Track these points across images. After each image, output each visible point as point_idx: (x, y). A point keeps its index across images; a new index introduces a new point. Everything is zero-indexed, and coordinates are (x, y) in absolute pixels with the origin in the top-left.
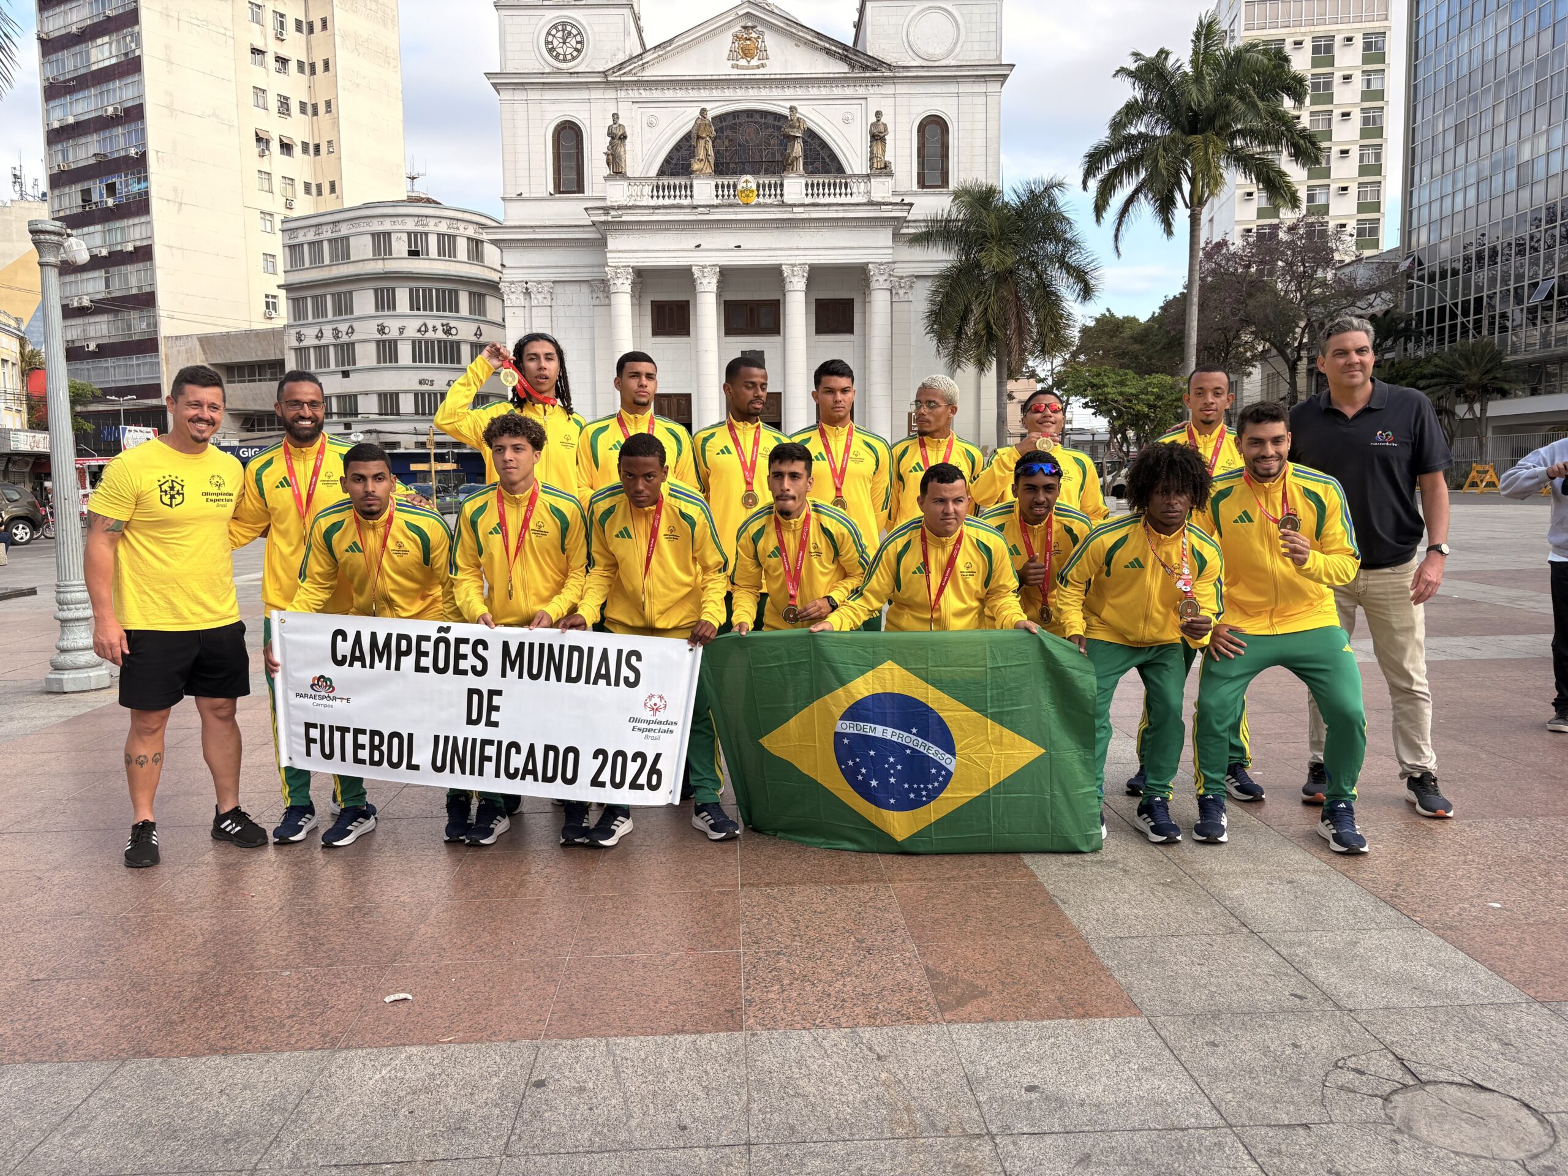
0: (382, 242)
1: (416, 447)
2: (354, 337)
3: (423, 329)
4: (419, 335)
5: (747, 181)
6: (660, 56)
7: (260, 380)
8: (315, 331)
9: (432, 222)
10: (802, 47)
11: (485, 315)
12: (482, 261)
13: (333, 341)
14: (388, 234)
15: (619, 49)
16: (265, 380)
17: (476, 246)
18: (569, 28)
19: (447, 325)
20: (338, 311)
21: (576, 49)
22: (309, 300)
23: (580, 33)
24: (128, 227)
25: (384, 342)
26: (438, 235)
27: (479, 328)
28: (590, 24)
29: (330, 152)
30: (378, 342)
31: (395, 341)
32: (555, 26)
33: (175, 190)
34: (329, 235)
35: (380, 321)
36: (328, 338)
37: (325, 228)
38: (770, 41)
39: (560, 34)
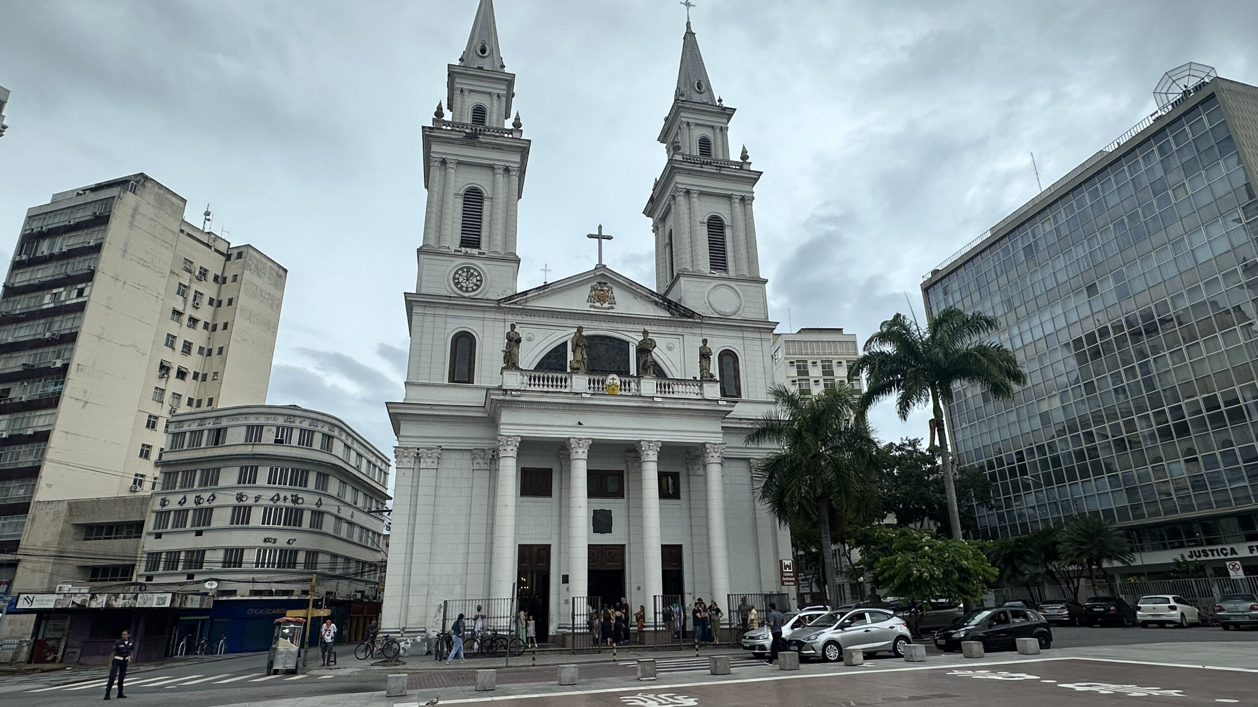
0: (254, 433)
1: (250, 595)
2: (214, 504)
3: (276, 498)
4: (272, 503)
5: (613, 379)
6: (539, 294)
7: (115, 538)
8: (180, 497)
9: (298, 420)
10: (639, 299)
11: (326, 491)
12: (331, 451)
13: (194, 506)
14: (261, 427)
15: (508, 288)
16: (120, 538)
17: (328, 439)
18: (472, 271)
19: (296, 496)
20: (204, 483)
21: (476, 285)
22: (180, 474)
23: (480, 274)
24: (35, 417)
25: (240, 507)
26: (301, 430)
27: (320, 499)
28: (489, 270)
29: (213, 379)
30: (235, 508)
31: (250, 507)
32: (462, 269)
33: (85, 392)
34: (211, 426)
35: (239, 491)
36: (190, 503)
37: (208, 421)
38: (617, 293)
39: (465, 274)
